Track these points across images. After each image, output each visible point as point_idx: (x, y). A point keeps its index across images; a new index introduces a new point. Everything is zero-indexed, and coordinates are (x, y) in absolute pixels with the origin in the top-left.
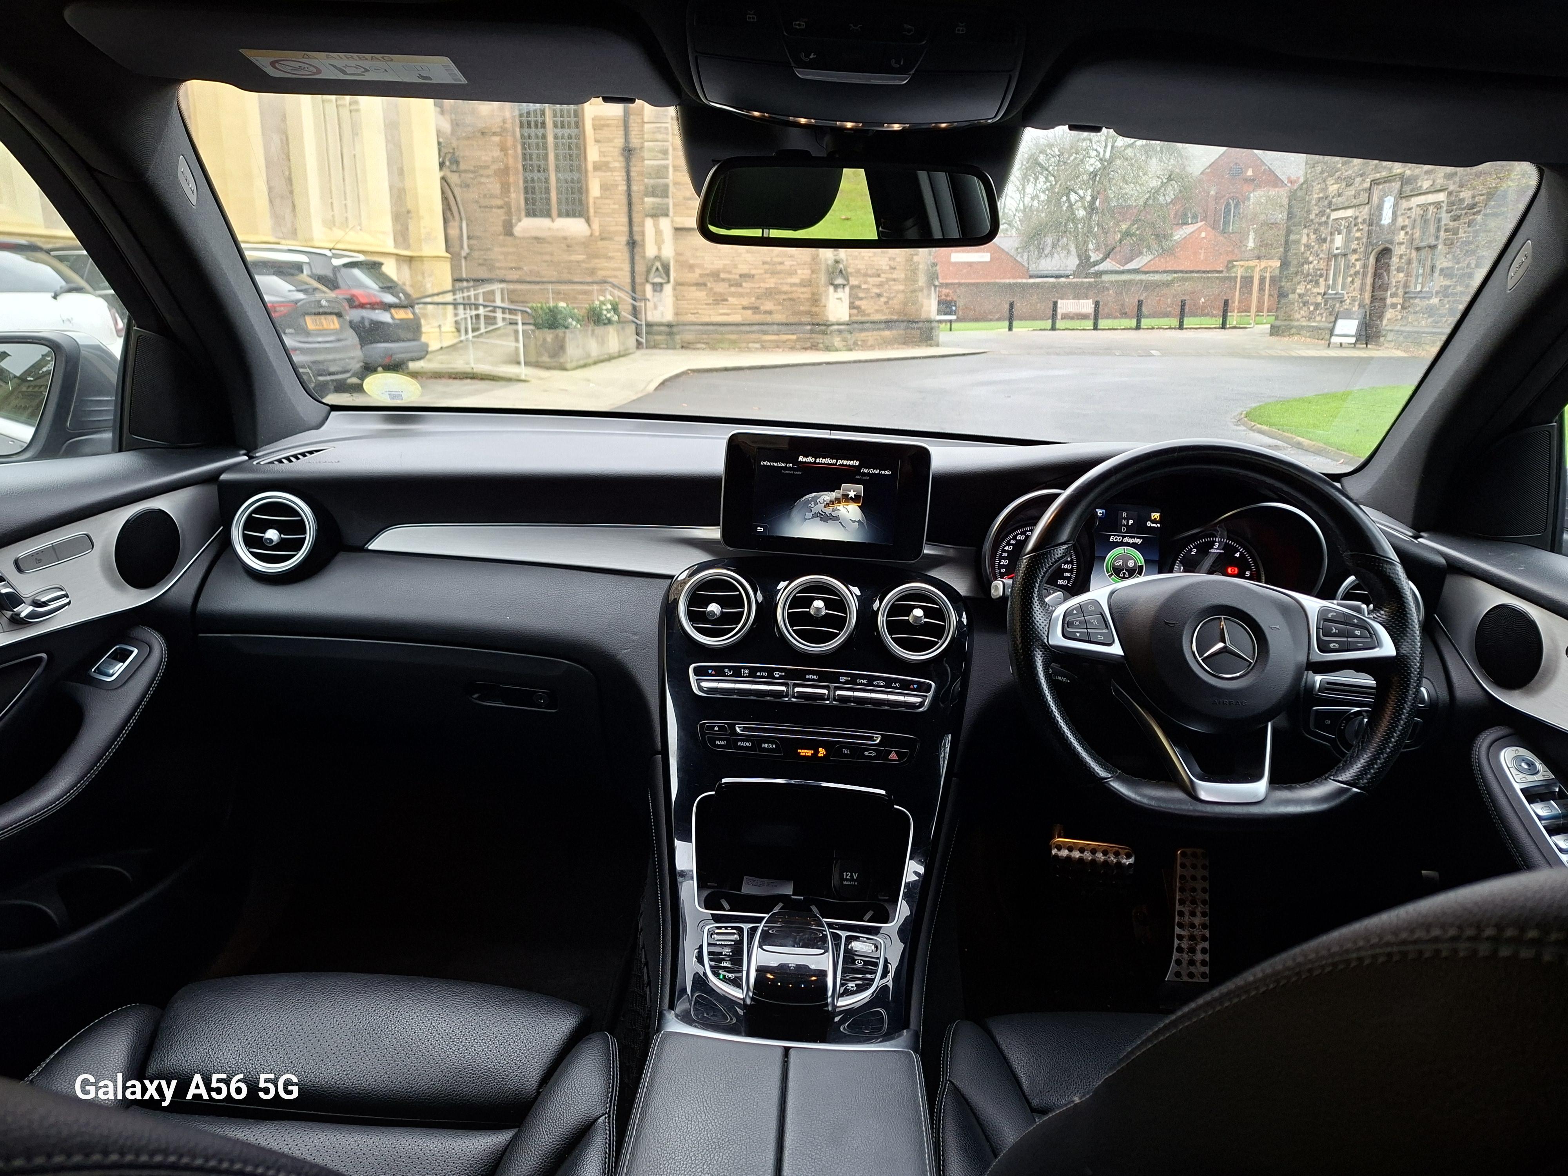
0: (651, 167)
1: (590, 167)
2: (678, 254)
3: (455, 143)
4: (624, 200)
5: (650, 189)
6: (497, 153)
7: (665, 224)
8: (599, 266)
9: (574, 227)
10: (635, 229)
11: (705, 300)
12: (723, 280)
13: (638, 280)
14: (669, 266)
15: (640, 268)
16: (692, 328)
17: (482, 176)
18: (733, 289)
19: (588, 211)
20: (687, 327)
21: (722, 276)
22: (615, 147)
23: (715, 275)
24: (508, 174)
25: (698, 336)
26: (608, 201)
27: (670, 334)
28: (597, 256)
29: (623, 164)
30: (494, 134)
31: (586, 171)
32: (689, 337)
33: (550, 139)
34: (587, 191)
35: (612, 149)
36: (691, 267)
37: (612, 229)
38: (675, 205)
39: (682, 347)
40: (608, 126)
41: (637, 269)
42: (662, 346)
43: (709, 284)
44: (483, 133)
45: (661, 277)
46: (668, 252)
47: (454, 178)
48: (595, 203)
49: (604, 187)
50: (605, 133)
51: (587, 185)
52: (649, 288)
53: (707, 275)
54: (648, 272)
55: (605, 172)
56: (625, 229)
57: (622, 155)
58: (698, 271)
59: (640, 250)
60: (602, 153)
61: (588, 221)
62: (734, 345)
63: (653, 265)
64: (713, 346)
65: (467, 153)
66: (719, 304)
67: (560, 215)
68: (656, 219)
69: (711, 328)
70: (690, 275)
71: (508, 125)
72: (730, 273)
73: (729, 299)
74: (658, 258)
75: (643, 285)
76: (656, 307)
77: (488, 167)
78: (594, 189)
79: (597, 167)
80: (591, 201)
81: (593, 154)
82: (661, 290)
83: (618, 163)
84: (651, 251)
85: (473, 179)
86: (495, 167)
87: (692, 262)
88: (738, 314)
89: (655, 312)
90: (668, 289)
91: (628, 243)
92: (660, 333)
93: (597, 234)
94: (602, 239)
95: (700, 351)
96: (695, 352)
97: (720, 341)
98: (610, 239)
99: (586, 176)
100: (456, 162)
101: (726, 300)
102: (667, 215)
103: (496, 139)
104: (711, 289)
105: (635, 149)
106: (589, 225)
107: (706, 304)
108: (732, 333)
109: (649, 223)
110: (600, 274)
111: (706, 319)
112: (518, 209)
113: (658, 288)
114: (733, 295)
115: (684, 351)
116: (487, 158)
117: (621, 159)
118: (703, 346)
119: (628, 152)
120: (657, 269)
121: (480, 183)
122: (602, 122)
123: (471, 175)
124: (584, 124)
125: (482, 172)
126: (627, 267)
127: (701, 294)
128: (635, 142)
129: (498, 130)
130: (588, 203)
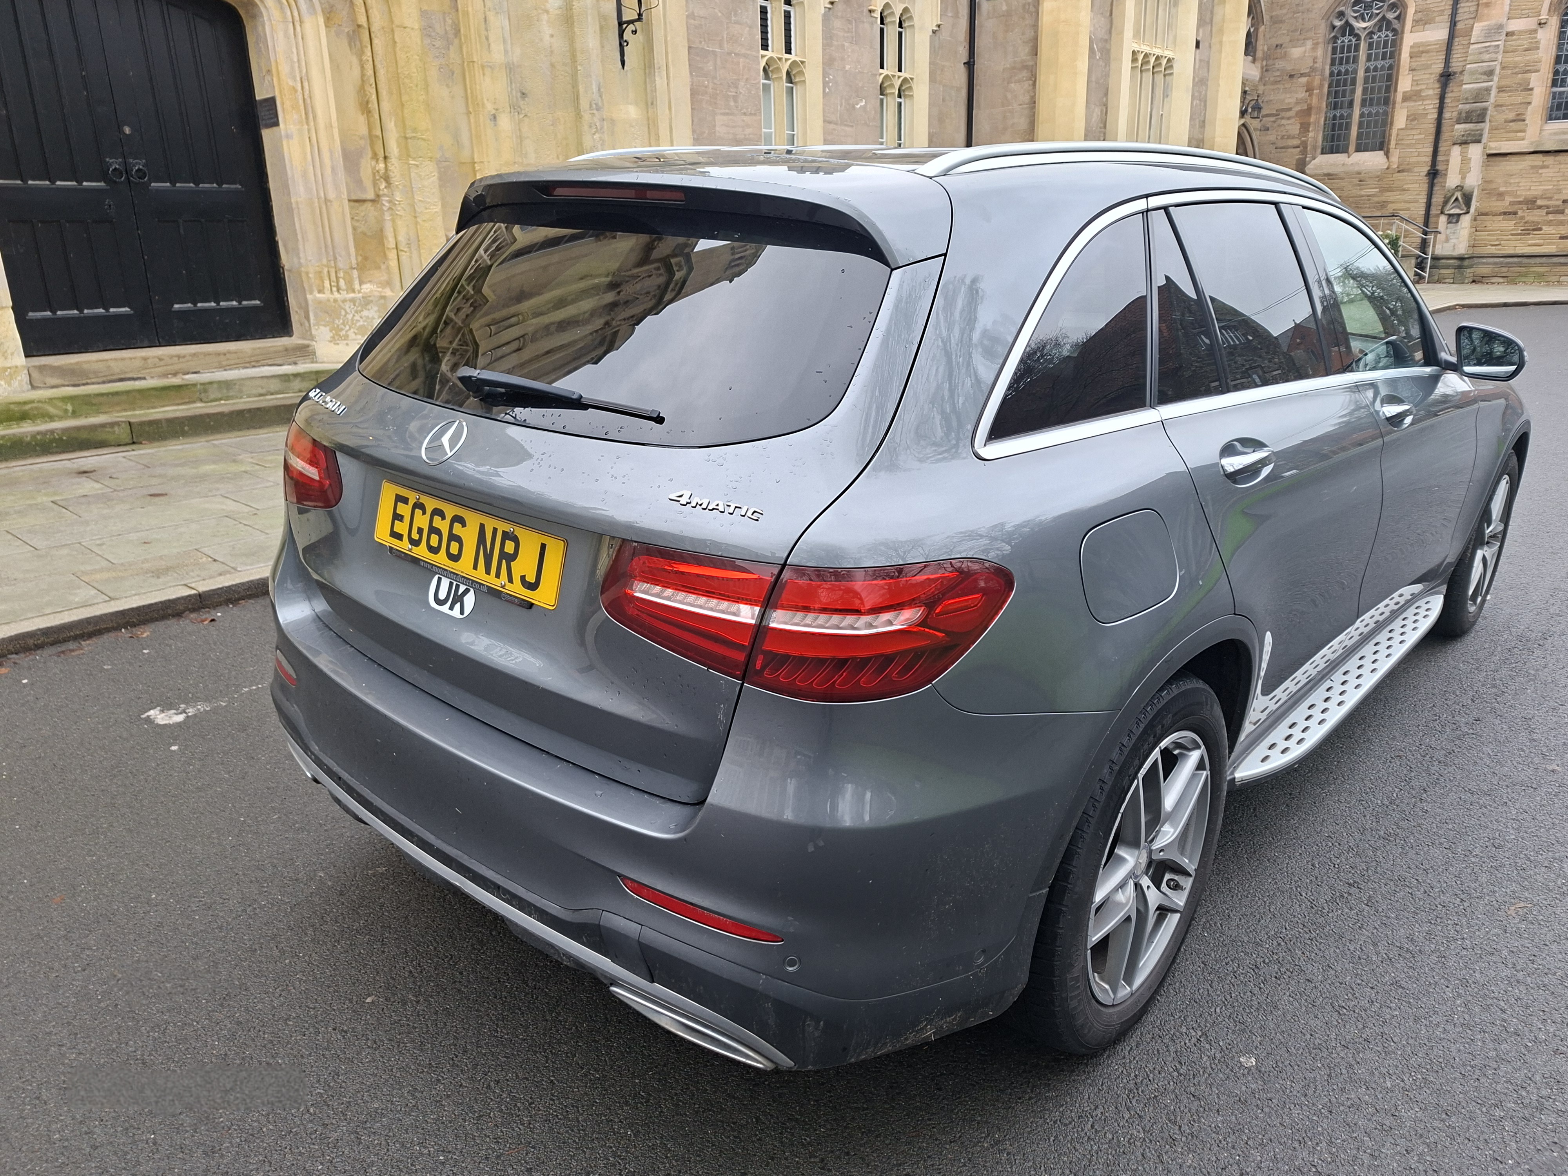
0: (1470, 91)
1: (1399, 97)
2: (1486, 181)
3: (1260, 90)
4: (1432, 129)
5: (1464, 115)
6: (1302, 94)
7: (1475, 152)
8: (1391, 199)
9: (1373, 160)
10: (1440, 158)
11: (1512, 230)
12: (1540, 207)
13: (1434, 211)
14: (1472, 196)
15: (1438, 199)
16: (1491, 260)
17: (1283, 118)
18: (1551, 217)
19: (1389, 144)
20: (1484, 260)
21: (1539, 202)
22: (1431, 74)
23: (1531, 203)
24: (1310, 115)
25: (1496, 269)
26: (1414, 132)
27: (1460, 267)
28: (1389, 189)
29: (1438, 91)
30: (1302, 75)
31: (1394, 103)
32: (1483, 270)
33: (1361, 74)
34: (1392, 124)
35: (1427, 76)
36: (1501, 195)
37: (1412, 160)
38: (1492, 129)
39: (1474, 281)
40: (1427, 52)
41: (1434, 200)
42: (1447, 280)
43: (1520, 213)
44: (1291, 76)
45: (1459, 208)
46: (1473, 180)
47: (1254, 124)
48: (1398, 135)
49: (1412, 118)
50: (1423, 60)
51: (1392, 117)
52: (1443, 219)
53: (1520, 203)
54: (1446, 202)
55: (1415, 101)
56: (1429, 159)
57: (1439, 81)
58: (1508, 199)
59: (1441, 180)
60: (1415, 82)
61: (1387, 154)
62: (1541, 279)
63: (1452, 195)
64: (1511, 280)
65: (1272, 98)
66: (1529, 234)
67: (1358, 150)
68: (1466, 146)
69: (1515, 260)
70: (1499, 203)
71: (1318, 65)
72: (1550, 198)
73: (1544, 227)
74: (1460, 188)
75: (1438, 216)
76: (1447, 240)
77: (1290, 109)
78: (1400, 119)
79: (1406, 98)
80: (1394, 132)
81: (1404, 84)
82: (1457, 222)
83: (1432, 91)
84: (1452, 180)
85: (1274, 122)
86: (1298, 108)
87: (1502, 189)
88: (1553, 244)
89: (1445, 245)
90: (1466, 220)
91: (1428, 174)
92: (1447, 267)
93: (1395, 166)
94: (1399, 172)
95: (1495, 286)
96: (1486, 286)
97: (1525, 275)
98: (1408, 171)
99: (1393, 108)
100: (1257, 108)
101: (1540, 229)
102: (1479, 141)
103: (1304, 80)
104: (1522, 218)
105: (1455, 73)
106: (1388, 158)
107: (1512, 235)
108: (1541, 265)
109: (1456, 151)
110: (1391, 208)
111: (1511, 251)
112: (1315, 148)
113: (1454, 219)
114: (1549, 223)
115: (1474, 286)
116: (1291, 100)
117: (1437, 85)
118: (1501, 280)
119: (1446, 77)
120: (1457, 199)
121: (1279, 126)
122: (1421, 49)
123: (1273, 119)
124: (1400, 54)
125: (1283, 114)
126: (1423, 199)
127: (1509, 224)
128: (1455, 65)
129: (1307, 71)
130: (1390, 135)
